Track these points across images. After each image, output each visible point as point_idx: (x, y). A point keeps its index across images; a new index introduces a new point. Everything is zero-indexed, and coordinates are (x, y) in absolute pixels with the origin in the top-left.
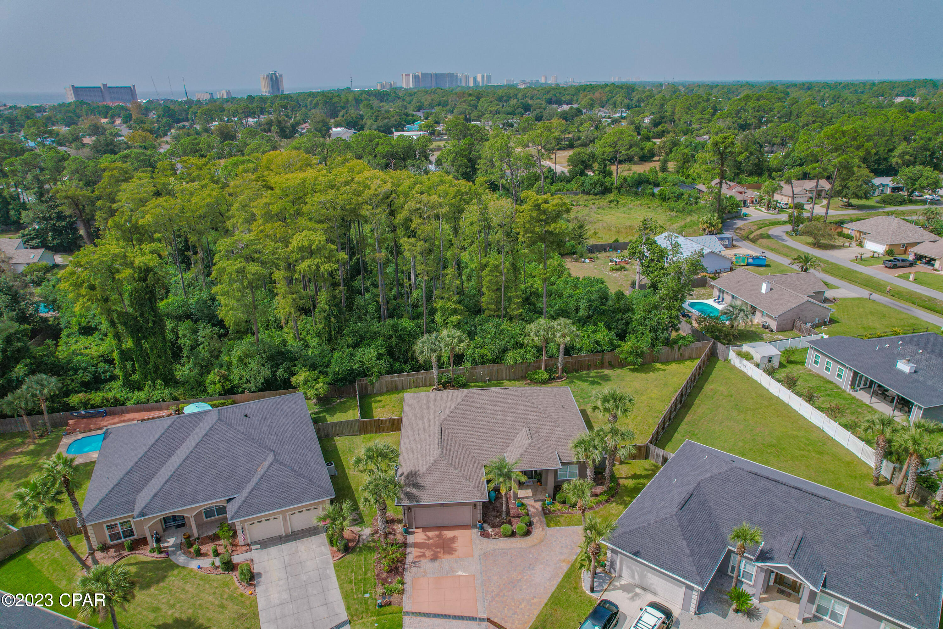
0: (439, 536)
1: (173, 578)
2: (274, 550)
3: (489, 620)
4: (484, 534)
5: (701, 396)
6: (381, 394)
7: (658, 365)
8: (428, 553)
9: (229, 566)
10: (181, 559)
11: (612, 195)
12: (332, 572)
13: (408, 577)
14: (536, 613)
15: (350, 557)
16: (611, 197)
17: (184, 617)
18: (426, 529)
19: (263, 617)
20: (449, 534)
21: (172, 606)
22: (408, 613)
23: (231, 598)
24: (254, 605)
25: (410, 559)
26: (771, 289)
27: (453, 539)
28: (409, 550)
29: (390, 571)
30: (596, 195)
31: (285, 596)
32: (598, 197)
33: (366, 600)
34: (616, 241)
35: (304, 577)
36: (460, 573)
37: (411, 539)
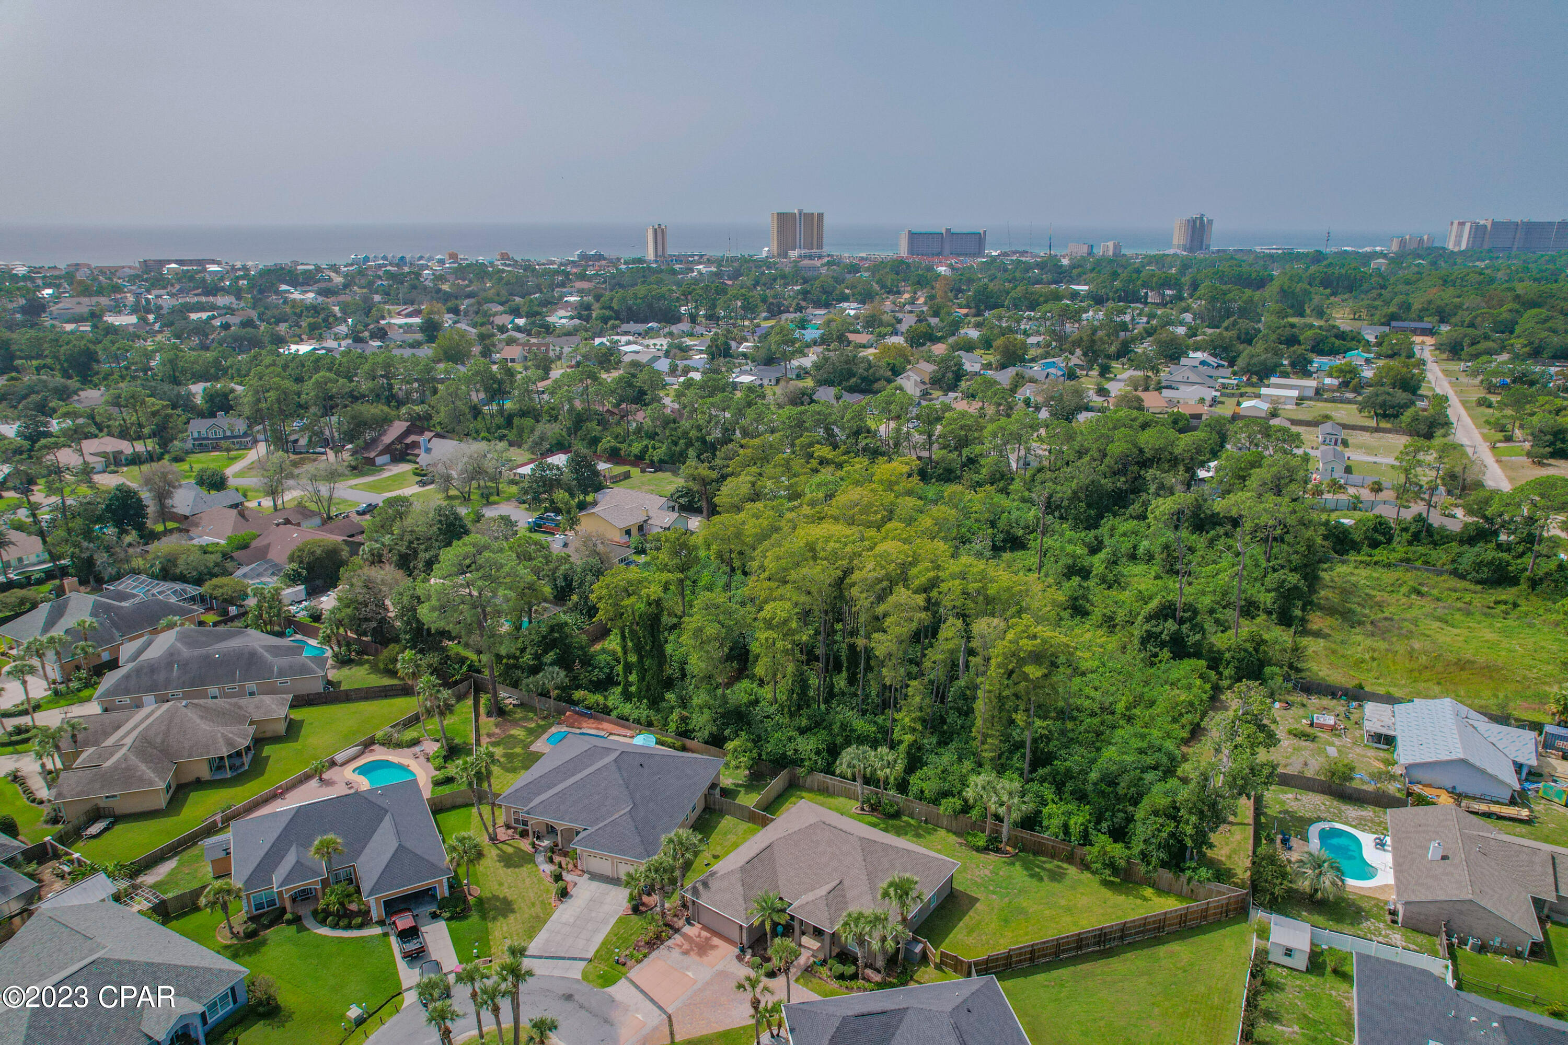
0: (707, 939)
1: (525, 870)
2: (595, 884)
3: (670, 1017)
4: (740, 958)
5: (1146, 952)
6: (810, 790)
7: (1149, 892)
8: (686, 946)
9: (558, 878)
10: (540, 858)
11: (1514, 590)
12: (613, 921)
13: (654, 954)
14: (704, 1032)
15: (635, 918)
16: (1508, 594)
17: (510, 898)
18: (705, 928)
19: (548, 925)
20: (716, 941)
21: (510, 887)
22: (627, 978)
23: (543, 902)
24: (550, 915)
25: (670, 943)
26: (1444, 858)
27: (714, 947)
28: (677, 936)
29: (647, 943)
30: (1478, 582)
31: (572, 920)
32: (1479, 587)
33: (613, 952)
34: (1361, 687)
35: (593, 914)
36: (690, 974)
37: (687, 929)
